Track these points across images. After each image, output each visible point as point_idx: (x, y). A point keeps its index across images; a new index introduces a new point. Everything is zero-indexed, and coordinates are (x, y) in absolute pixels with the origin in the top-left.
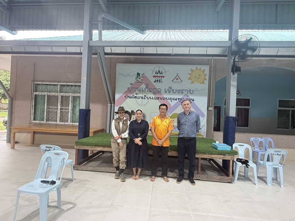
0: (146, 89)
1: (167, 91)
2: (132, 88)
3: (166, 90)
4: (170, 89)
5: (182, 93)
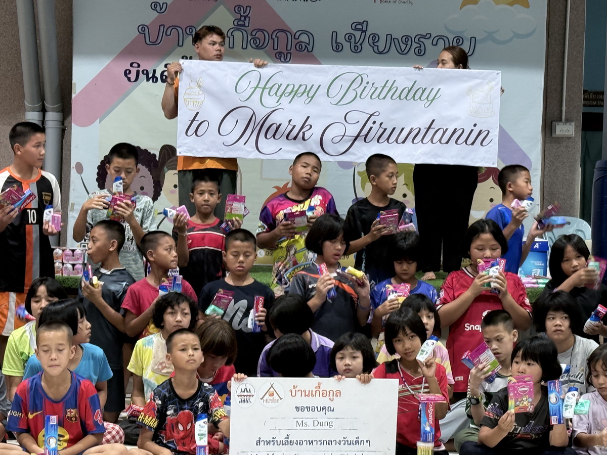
0: (238, 35)
1: (346, 45)
2: (164, 29)
3: (341, 39)
4: (358, 34)
5: (420, 53)
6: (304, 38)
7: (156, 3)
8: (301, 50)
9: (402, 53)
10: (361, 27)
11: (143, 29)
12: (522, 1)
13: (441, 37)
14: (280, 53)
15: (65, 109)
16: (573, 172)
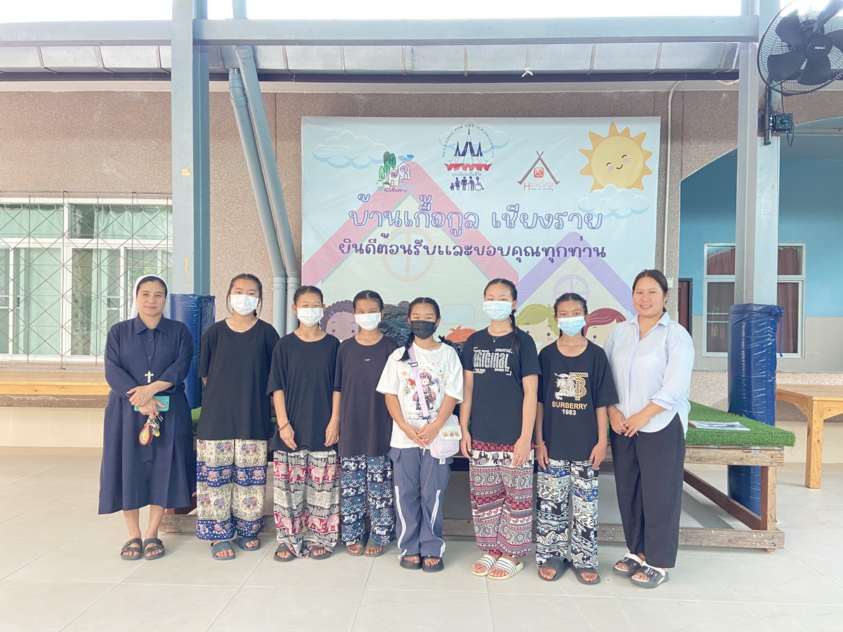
1: (503, 222)
2: (368, 213)
3: (499, 218)
4: (512, 214)
5: (559, 227)
6: (471, 218)
7: (362, 195)
8: (469, 227)
9: (545, 227)
10: (514, 208)
11: (352, 214)
12: (638, 184)
13: (575, 215)
14: (454, 230)
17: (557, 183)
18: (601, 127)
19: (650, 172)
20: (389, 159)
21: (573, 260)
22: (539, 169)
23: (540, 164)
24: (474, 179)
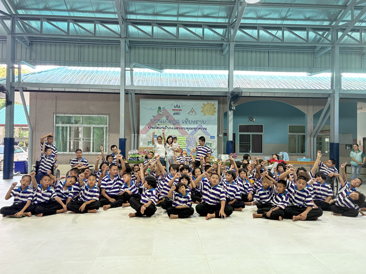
0: (167, 121)
1: (185, 122)
2: (155, 120)
5: (197, 123)
6: (178, 121)
7: (153, 116)
8: (177, 123)
9: (194, 123)
10: (187, 119)
11: (151, 120)
12: (213, 114)
13: (200, 121)
14: (174, 124)
15: (138, 133)
16: (222, 143)
17: (196, 114)
18: (205, 102)
19: (216, 112)
20: (159, 108)
21: (200, 131)
22: (192, 111)
23: (192, 110)
24: (178, 113)
